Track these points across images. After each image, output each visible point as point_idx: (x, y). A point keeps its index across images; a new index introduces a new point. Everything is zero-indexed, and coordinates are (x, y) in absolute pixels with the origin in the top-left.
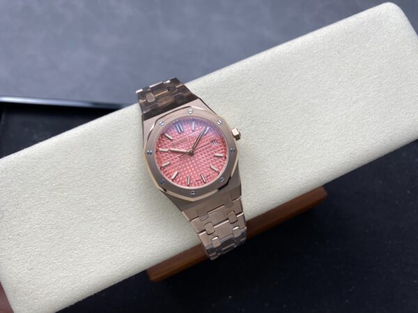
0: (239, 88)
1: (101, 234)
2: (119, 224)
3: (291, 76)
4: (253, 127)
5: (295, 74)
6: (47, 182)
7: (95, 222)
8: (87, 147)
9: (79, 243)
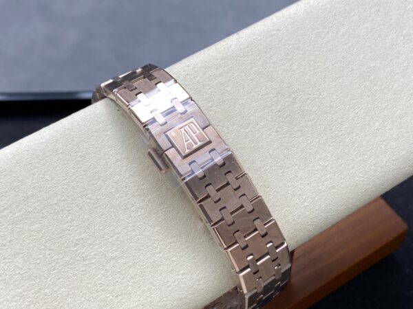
0: (268, 55)
1: (99, 279)
2: (124, 261)
3: (337, 33)
4: (297, 106)
5: (342, 30)
6: (6, 211)
7: (87, 262)
8: (61, 156)
9: (67, 296)
